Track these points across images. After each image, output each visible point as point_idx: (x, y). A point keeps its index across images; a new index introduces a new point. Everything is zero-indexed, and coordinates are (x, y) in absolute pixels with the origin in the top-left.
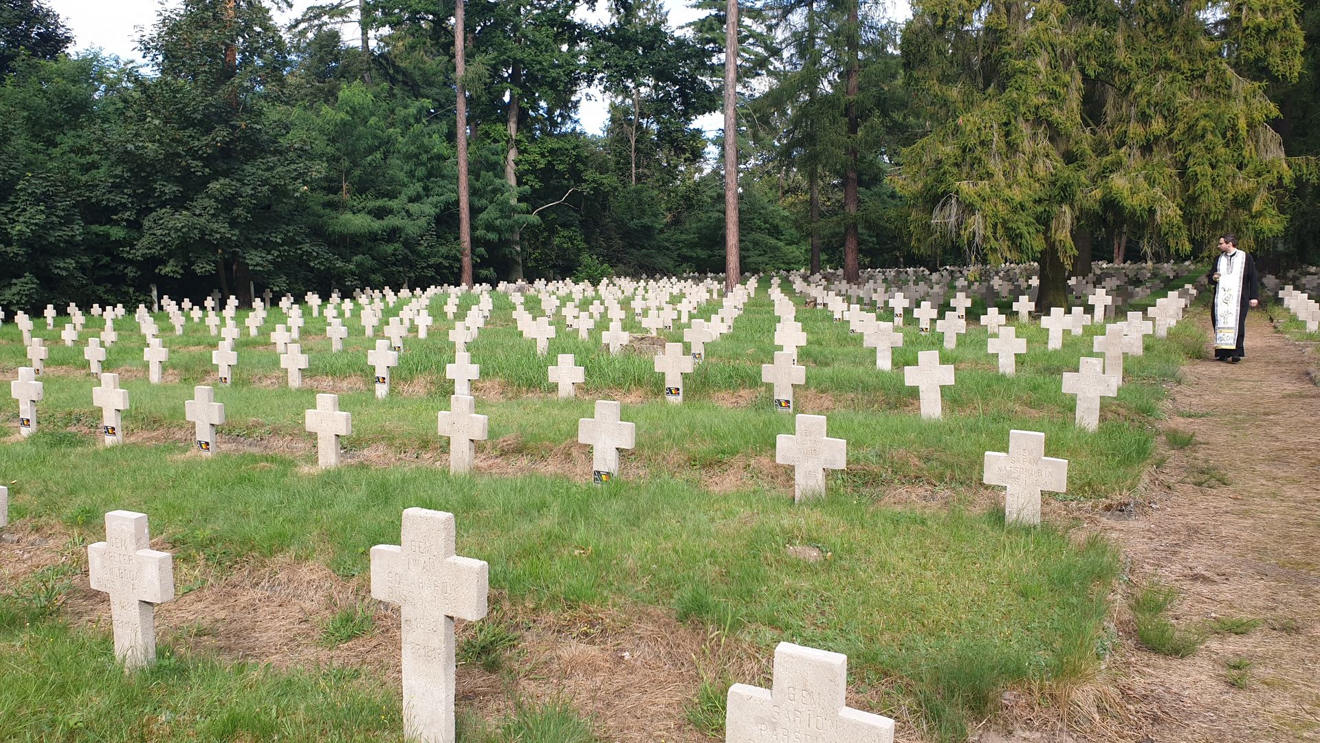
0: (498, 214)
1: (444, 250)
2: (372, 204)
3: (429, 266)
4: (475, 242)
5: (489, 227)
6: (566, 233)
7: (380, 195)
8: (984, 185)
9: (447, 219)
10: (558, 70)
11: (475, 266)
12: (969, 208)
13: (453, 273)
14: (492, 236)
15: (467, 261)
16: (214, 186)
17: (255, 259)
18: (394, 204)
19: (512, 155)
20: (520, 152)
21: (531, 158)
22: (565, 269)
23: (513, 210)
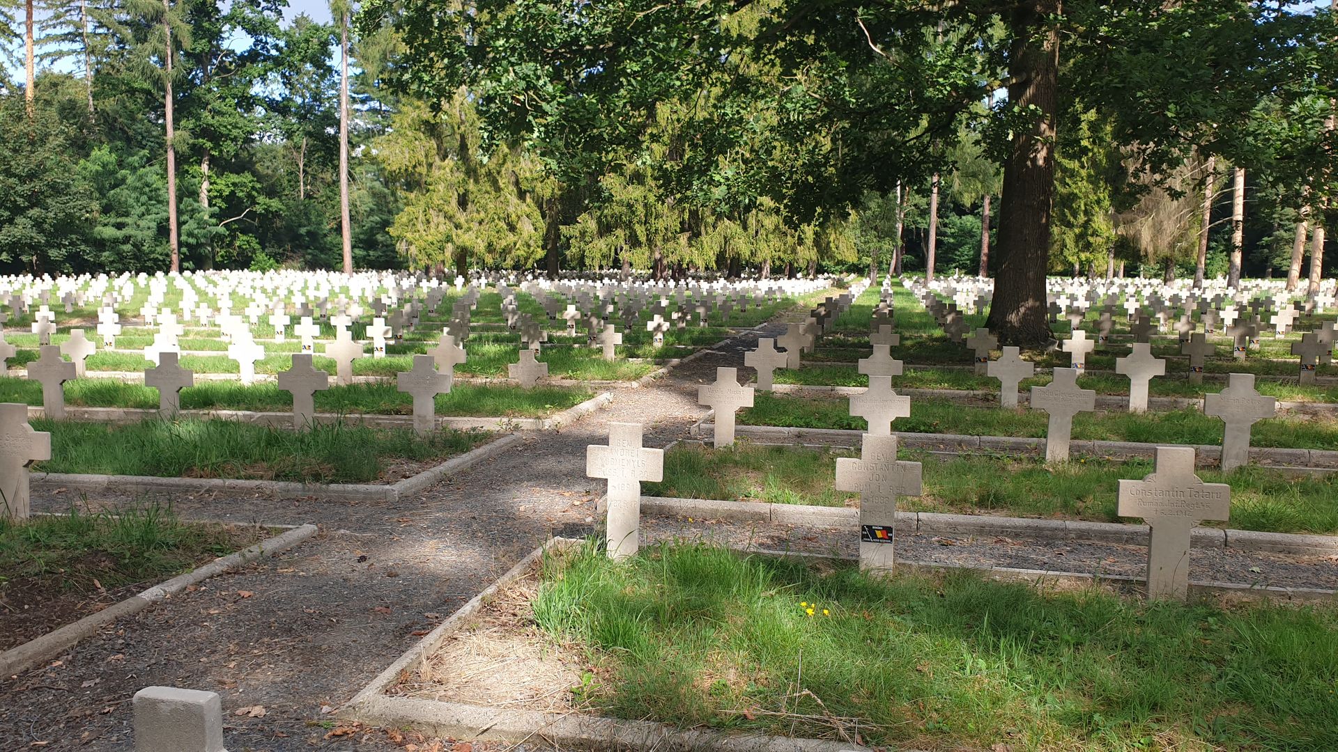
0: (196, 226)
1: (159, 249)
2: (113, 220)
3: (150, 260)
4: (180, 244)
5: (190, 234)
6: (245, 238)
7: (118, 215)
8: (417, 235)
9: (163, 230)
10: (238, 130)
11: (181, 261)
12: (411, 243)
13: (165, 265)
14: (192, 241)
15: (175, 258)
16: (31, 212)
17: (53, 253)
18: (128, 220)
19: (205, 185)
20: (211, 184)
21: (219, 187)
22: (242, 262)
23: (206, 222)
